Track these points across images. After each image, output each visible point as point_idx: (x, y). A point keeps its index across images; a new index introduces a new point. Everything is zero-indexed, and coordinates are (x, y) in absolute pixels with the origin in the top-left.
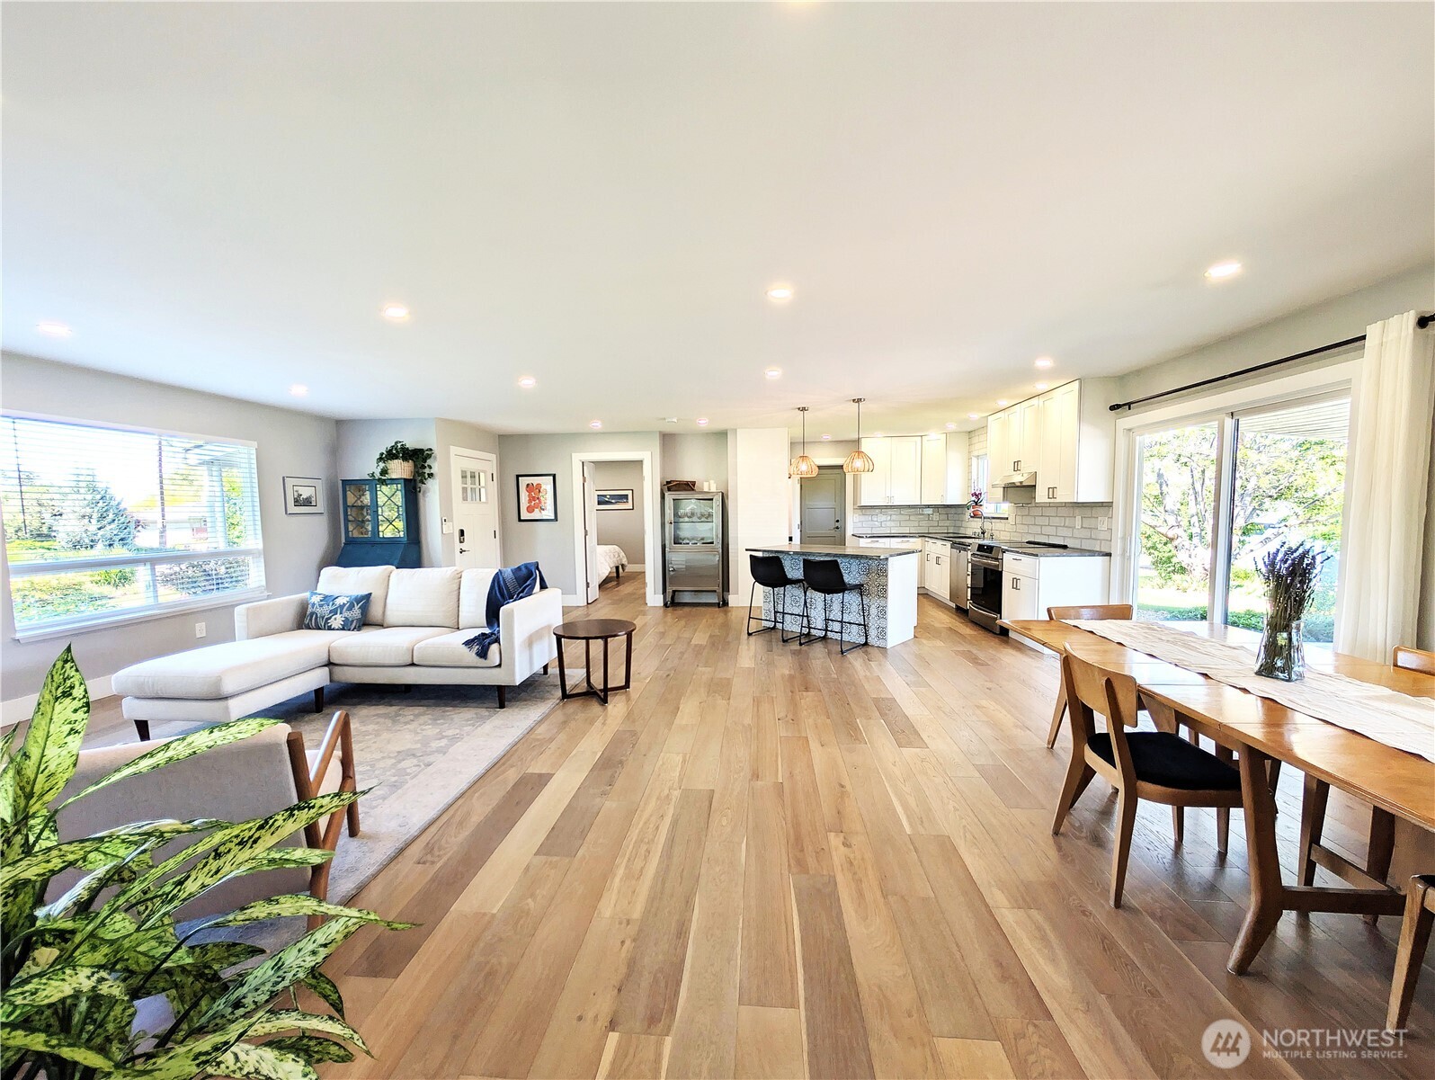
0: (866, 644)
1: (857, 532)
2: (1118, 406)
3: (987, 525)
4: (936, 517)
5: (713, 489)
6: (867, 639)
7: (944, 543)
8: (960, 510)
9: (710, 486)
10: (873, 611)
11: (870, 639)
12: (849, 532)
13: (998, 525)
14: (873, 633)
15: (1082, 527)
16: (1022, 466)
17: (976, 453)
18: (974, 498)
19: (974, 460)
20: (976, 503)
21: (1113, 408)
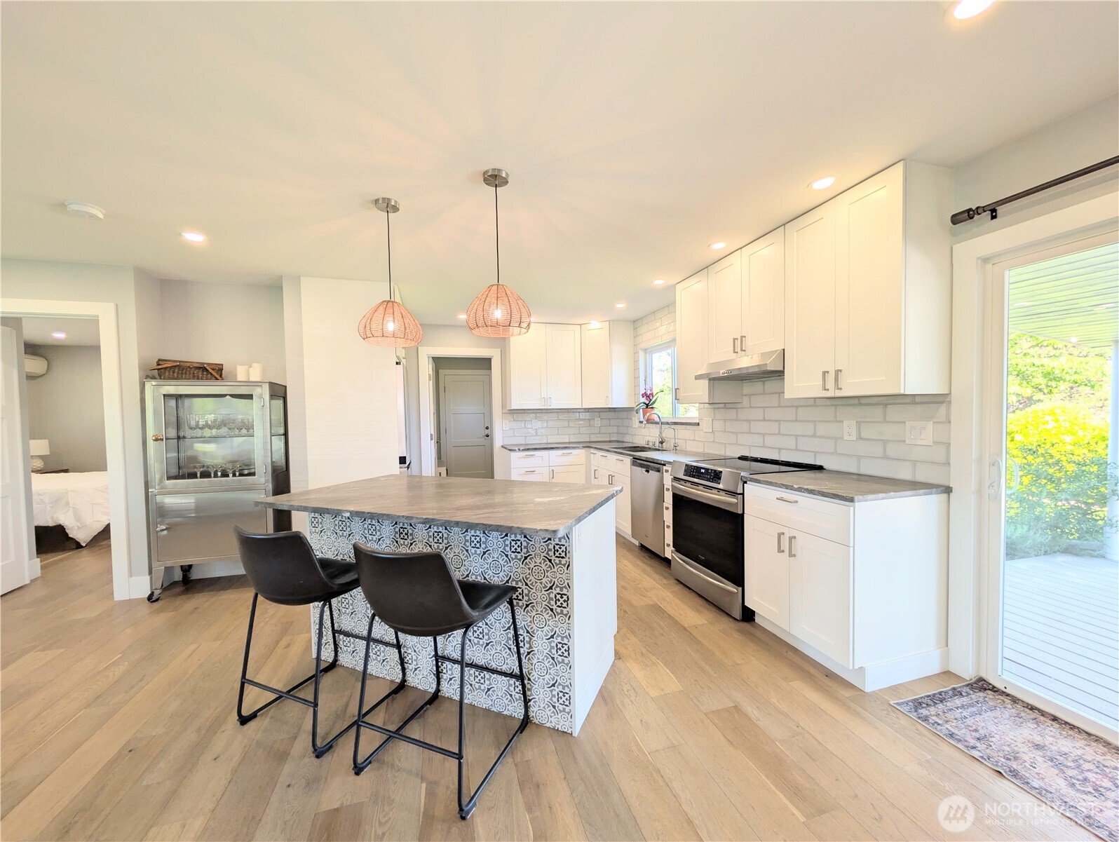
0: (526, 722)
1: (507, 442)
2: (970, 214)
3: (668, 433)
4: (597, 422)
5: (255, 376)
6: (527, 708)
7: (621, 457)
8: (624, 415)
9: (248, 371)
10: (541, 645)
11: (533, 711)
12: (498, 441)
13: (683, 433)
14: (540, 694)
15: (860, 438)
16: (749, 343)
17: (643, 346)
18: (644, 400)
19: (641, 354)
20: (647, 405)
21: (956, 219)
